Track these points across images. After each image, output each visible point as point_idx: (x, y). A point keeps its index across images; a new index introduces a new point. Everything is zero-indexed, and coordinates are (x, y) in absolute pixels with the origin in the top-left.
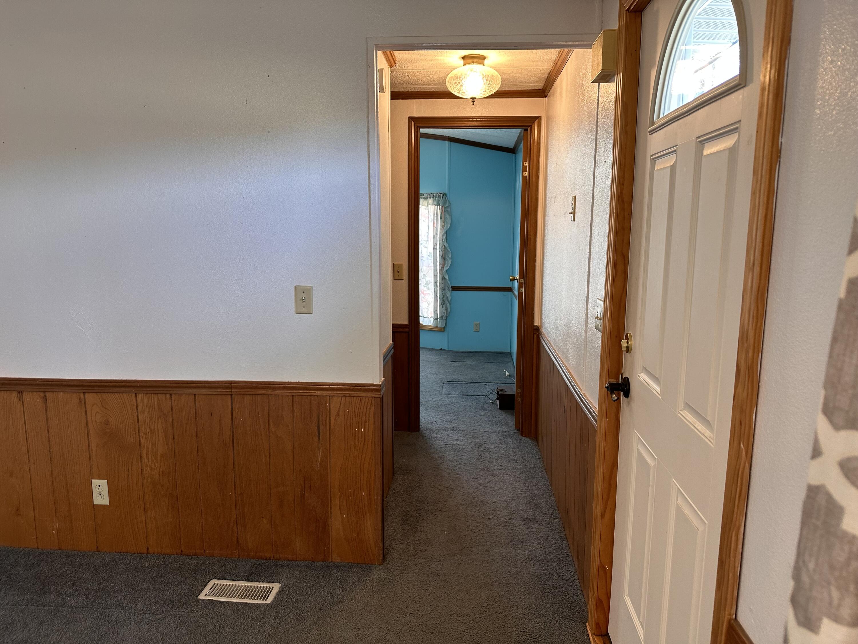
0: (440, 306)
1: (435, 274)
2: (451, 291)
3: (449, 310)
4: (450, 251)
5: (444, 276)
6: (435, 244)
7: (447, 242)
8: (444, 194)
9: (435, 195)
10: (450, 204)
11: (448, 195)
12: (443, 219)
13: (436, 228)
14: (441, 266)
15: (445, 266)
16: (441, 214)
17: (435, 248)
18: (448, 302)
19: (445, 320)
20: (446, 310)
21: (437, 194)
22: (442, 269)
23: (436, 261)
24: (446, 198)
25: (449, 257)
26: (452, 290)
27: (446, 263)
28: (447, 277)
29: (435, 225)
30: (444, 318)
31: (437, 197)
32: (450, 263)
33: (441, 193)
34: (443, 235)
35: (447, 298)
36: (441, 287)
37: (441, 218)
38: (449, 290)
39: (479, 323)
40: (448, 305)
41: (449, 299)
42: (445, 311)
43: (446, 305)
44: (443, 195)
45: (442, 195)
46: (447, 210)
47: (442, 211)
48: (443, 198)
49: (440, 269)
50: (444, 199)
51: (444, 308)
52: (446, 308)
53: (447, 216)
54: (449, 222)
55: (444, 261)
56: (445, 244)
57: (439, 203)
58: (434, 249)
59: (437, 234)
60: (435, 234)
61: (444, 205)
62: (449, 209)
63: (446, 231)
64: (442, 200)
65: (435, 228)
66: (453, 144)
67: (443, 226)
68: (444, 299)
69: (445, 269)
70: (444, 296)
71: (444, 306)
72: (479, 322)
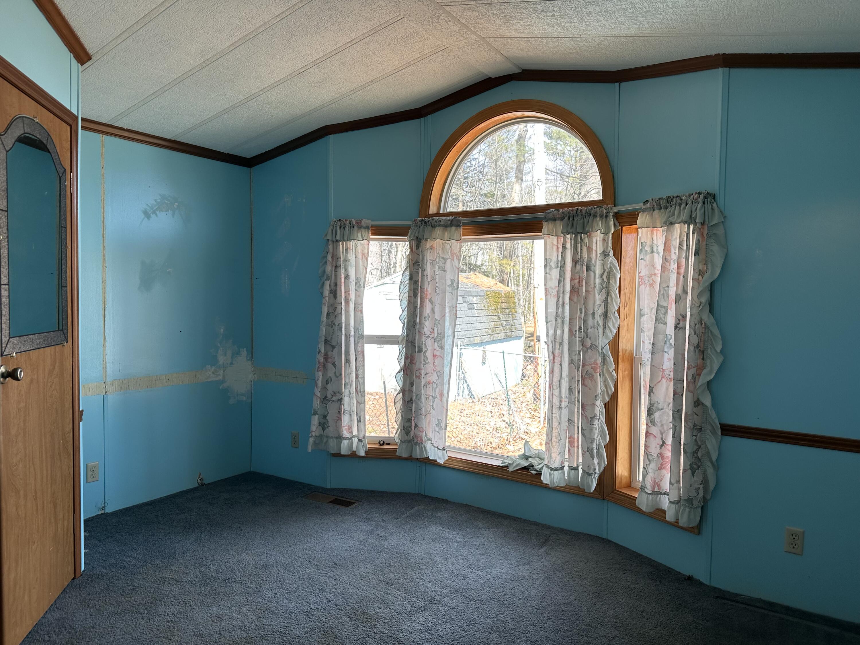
0: (685, 471)
1: (678, 391)
2: (720, 437)
3: (712, 485)
4: (719, 336)
5: (698, 399)
6: (680, 318)
7: (711, 311)
8: (708, 193)
9: (684, 198)
10: (725, 217)
11: (720, 199)
12: (702, 256)
13: (685, 277)
14: (693, 371)
15: (705, 371)
16: (698, 242)
17: (681, 325)
18: (709, 464)
19: (699, 510)
20: (705, 482)
21: (690, 196)
22: (694, 379)
23: (680, 357)
24: (715, 205)
25: (716, 351)
26: (722, 434)
27: (708, 364)
28: (707, 401)
29: (682, 270)
30: (696, 503)
31: (690, 202)
32: (716, 367)
33: (700, 193)
34: (700, 295)
35: (708, 454)
36: (691, 425)
37: (697, 253)
38: (714, 432)
39: (804, 533)
40: (710, 471)
41: (714, 457)
42: (701, 487)
43: (705, 470)
44: (705, 197)
45: (702, 197)
46: (715, 232)
47: (702, 235)
48: (704, 203)
49: (690, 378)
50: (708, 206)
51: (699, 477)
52: (704, 478)
53: (715, 248)
54: (719, 261)
55: (703, 359)
56: (706, 317)
57: (693, 216)
58: (676, 328)
59: (685, 292)
60: (680, 292)
61: (707, 220)
62: (720, 231)
63: (711, 283)
64: (700, 210)
65: (682, 277)
66: (738, 73)
67: (701, 273)
68: (699, 454)
69: (703, 379)
70: (700, 447)
71: (699, 472)
72: (802, 530)
